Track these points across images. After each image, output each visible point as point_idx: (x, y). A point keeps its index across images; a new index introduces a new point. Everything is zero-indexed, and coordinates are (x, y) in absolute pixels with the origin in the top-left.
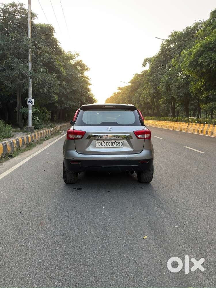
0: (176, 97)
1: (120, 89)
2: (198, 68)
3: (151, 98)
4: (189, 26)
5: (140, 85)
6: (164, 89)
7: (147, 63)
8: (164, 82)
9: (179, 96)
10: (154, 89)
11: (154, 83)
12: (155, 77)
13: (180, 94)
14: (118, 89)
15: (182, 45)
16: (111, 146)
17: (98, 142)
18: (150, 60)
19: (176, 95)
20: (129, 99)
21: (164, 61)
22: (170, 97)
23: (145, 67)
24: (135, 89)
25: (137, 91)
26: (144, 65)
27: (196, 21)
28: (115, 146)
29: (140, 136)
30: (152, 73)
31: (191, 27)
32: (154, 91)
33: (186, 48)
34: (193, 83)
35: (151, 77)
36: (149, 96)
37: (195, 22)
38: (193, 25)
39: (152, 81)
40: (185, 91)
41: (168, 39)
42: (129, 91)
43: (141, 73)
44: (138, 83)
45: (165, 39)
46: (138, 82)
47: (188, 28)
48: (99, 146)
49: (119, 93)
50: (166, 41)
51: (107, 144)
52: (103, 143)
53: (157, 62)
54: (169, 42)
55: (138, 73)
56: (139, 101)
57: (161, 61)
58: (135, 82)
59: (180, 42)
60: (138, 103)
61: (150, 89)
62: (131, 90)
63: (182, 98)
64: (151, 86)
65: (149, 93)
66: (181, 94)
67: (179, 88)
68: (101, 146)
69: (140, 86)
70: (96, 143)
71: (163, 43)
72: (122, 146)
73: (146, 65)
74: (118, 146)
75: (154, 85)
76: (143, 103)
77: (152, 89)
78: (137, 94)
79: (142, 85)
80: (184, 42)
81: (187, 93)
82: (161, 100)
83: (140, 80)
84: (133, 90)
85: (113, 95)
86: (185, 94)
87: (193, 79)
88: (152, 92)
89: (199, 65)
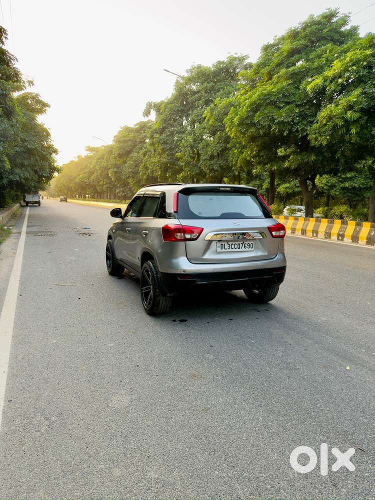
0: (208, 171)
1: (90, 149)
2: (253, 130)
3: (162, 171)
4: (222, 60)
5: (134, 146)
6: (187, 157)
7: (152, 110)
8: (187, 147)
9: (211, 170)
10: (168, 155)
11: (168, 147)
12: (168, 136)
13: (214, 167)
14: (87, 150)
15: (212, 88)
16: (237, 250)
17: (221, 243)
18: (158, 107)
19: (208, 169)
20: (115, 170)
21: (182, 111)
22: (197, 172)
23: (148, 116)
24: (125, 153)
25: (131, 155)
26: (147, 113)
27: (231, 54)
28: (243, 249)
29: (274, 233)
30: (164, 129)
31: (223, 63)
32: (168, 160)
33: (218, 93)
34: (236, 151)
35: (164, 135)
36: (158, 166)
37: (229, 55)
38: (227, 60)
39: (165, 143)
40: (222, 163)
41: (186, 75)
42: (116, 155)
43: (135, 126)
44: (130, 143)
45: (182, 75)
46: (129, 140)
47: (219, 63)
48: (222, 251)
49: (87, 157)
50: (183, 78)
51: (233, 246)
52: (227, 246)
53: (171, 111)
54: (190, 80)
55: (129, 126)
56: (137, 173)
57: (178, 110)
58: (125, 140)
59: (208, 83)
60: (133, 177)
61: (159, 154)
62: (119, 154)
63: (217, 173)
64: (164, 150)
65: (159, 161)
66: (216, 167)
67: (212, 157)
68: (224, 250)
69: (134, 148)
70: (218, 245)
71: (177, 81)
72: (253, 249)
73: (149, 113)
74: (247, 249)
75: (169, 149)
76: (145, 177)
77: (165, 156)
78: (130, 163)
79: (137, 146)
80: (214, 85)
81: (225, 165)
82: (181, 175)
83: (132, 138)
84: (122, 154)
85: (76, 160)
86: (221, 167)
87: (236, 145)
88: (165, 160)
89: (253, 125)
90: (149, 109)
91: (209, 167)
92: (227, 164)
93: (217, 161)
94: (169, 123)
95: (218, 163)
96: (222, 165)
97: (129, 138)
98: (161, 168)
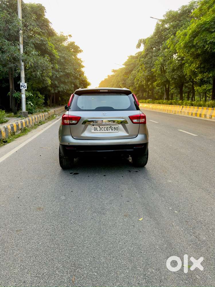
0: (171, 79)
1: (114, 71)
2: (193, 50)
3: (146, 81)
4: (185, 5)
6: (158, 71)
7: (142, 44)
8: (159, 64)
9: (173, 79)
10: (148, 71)
11: (148, 65)
12: (149, 59)
13: (175, 77)
14: (112, 72)
15: (177, 25)
16: (106, 131)
17: (94, 127)
18: (144, 42)
20: (123, 82)
21: (158, 42)
22: (165, 80)
23: (139, 48)
24: (129, 71)
25: (132, 73)
26: (139, 46)
28: (111, 131)
29: (135, 121)
30: (147, 54)
32: (149, 74)
33: (181, 28)
34: (187, 65)
35: (146, 59)
38: (189, 4)
39: (147, 63)
40: (179, 73)
41: (163, 18)
43: (135, 54)
44: (132, 65)
46: (132, 64)
47: (183, 7)
48: (95, 132)
49: (113, 76)
50: (161, 20)
51: (103, 130)
52: (98, 129)
53: (151, 43)
54: (164, 22)
55: (133, 55)
56: (133, 83)
57: (155, 42)
58: (129, 64)
59: (175, 22)
60: (132, 86)
61: (144, 71)
62: (125, 73)
63: (176, 80)
64: (146, 68)
65: (144, 75)
67: (173, 70)
69: (134, 68)
70: (92, 128)
71: (157, 23)
72: (118, 131)
73: (140, 46)
74: (113, 131)
75: (149, 67)
76: (137, 85)
77: (146, 71)
78: (131, 77)
79: (136, 67)
80: (179, 22)
81: (182, 75)
82: (156, 82)
83: (134, 62)
84: (127, 72)
85: (107, 78)
86: (179, 76)
87: (188, 61)
88: (147, 74)
89: (194, 46)
90: (140, 43)
91: (171, 77)
92: (183, 74)
93: (176, 73)
94: (150, 51)
95: (177, 73)
96: (179, 75)
97: (132, 63)
98: (145, 79)
